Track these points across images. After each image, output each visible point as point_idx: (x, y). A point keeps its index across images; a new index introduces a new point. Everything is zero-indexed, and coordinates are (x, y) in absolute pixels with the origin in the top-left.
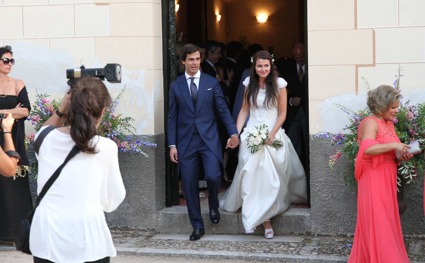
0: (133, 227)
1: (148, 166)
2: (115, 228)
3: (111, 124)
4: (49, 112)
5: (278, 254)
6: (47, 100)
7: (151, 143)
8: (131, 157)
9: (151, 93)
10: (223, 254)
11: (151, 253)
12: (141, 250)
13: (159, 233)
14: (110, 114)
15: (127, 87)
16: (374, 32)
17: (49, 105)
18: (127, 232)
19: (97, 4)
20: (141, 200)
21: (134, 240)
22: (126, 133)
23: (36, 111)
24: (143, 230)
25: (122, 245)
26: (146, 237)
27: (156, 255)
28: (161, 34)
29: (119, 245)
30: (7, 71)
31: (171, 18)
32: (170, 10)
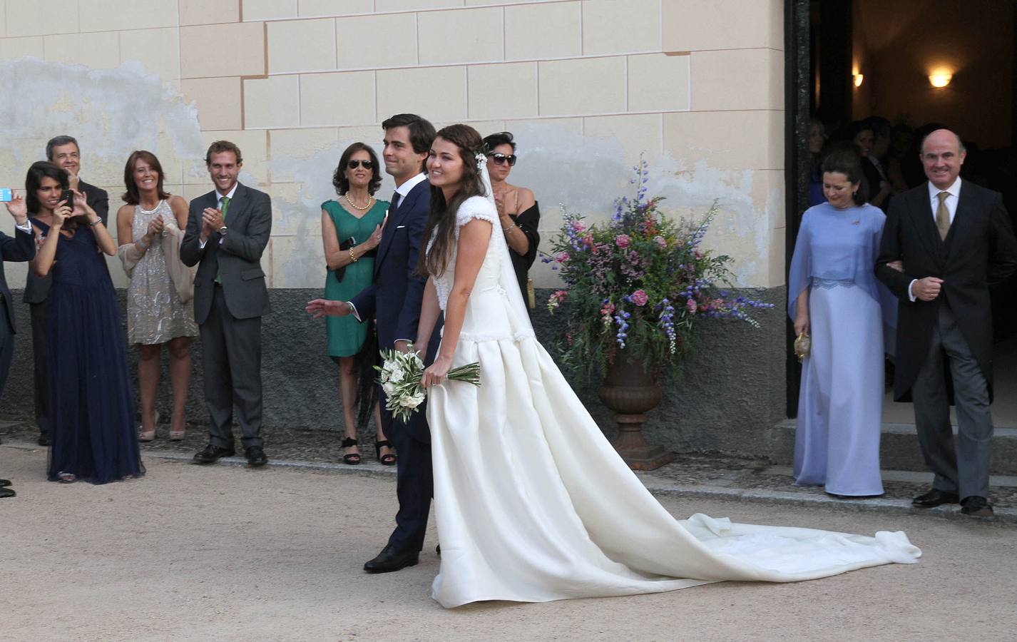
0: (728, 453)
1: (755, 344)
2: (696, 452)
3: (692, 268)
4: (585, 247)
5: (1010, 509)
6: (582, 225)
7: (763, 302)
8: (724, 326)
9: (764, 213)
10: (902, 506)
11: (768, 499)
12: (748, 493)
13: (776, 464)
14: (692, 250)
15: (719, 202)
17: (586, 232)
18: (718, 459)
19: (669, 54)
20: (744, 404)
21: (733, 475)
22: (719, 284)
23: (563, 244)
24: (747, 458)
25: (714, 483)
26: (753, 470)
27: (777, 502)
28: (783, 107)
29: (707, 483)
30: (501, 176)
31: (801, 76)
32: (799, 60)
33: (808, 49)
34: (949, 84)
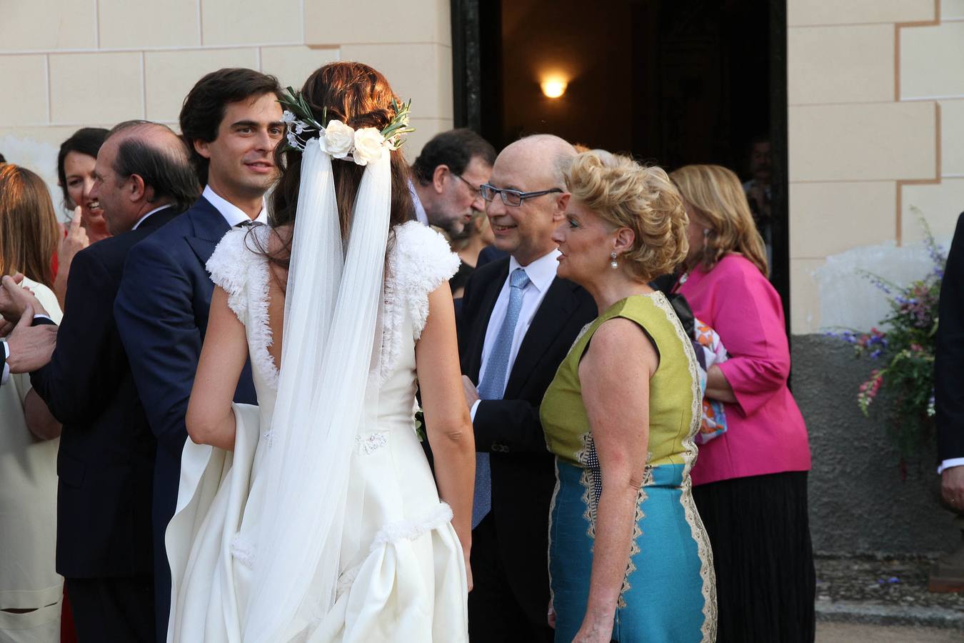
16: (938, 108)
19: (313, 47)
31: (471, 78)
32: (468, 59)
33: (478, 46)
34: (564, 94)
